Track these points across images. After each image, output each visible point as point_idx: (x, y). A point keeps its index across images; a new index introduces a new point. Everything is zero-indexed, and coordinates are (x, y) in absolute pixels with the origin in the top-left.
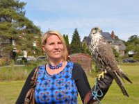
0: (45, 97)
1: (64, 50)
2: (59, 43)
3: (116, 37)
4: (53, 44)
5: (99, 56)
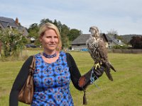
0: (49, 82)
1: (58, 43)
2: (55, 37)
3: (19, 24)
4: (50, 37)
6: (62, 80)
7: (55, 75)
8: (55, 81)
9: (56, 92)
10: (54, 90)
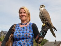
5: (43, 17)
6: (27, 35)
7: (23, 32)
8: (23, 35)
9: (23, 41)
10: (22, 40)
